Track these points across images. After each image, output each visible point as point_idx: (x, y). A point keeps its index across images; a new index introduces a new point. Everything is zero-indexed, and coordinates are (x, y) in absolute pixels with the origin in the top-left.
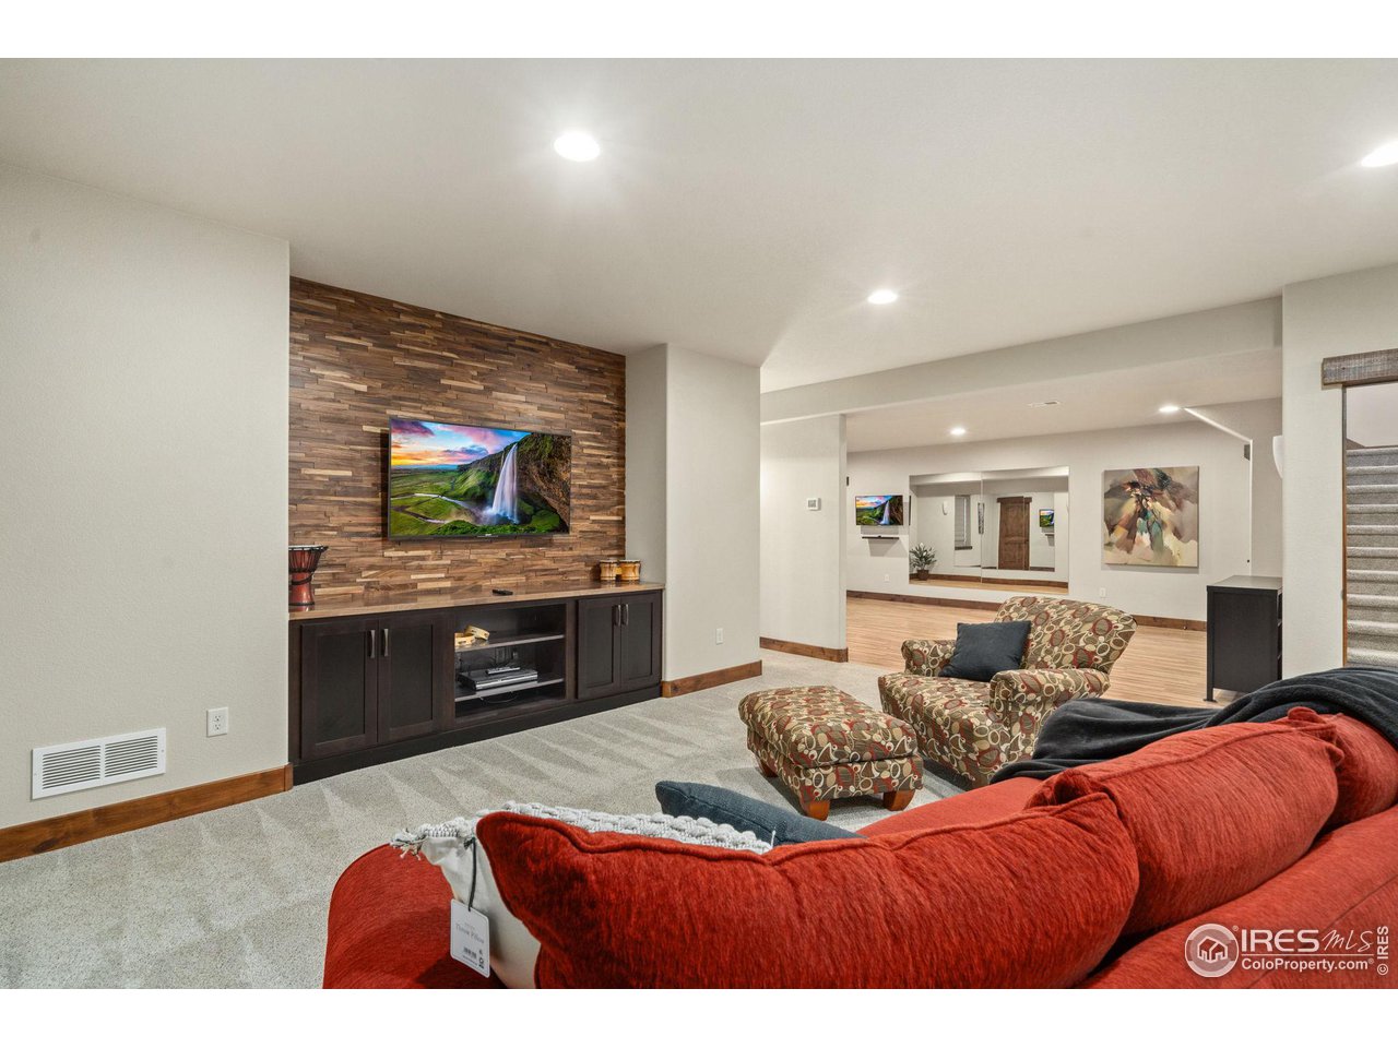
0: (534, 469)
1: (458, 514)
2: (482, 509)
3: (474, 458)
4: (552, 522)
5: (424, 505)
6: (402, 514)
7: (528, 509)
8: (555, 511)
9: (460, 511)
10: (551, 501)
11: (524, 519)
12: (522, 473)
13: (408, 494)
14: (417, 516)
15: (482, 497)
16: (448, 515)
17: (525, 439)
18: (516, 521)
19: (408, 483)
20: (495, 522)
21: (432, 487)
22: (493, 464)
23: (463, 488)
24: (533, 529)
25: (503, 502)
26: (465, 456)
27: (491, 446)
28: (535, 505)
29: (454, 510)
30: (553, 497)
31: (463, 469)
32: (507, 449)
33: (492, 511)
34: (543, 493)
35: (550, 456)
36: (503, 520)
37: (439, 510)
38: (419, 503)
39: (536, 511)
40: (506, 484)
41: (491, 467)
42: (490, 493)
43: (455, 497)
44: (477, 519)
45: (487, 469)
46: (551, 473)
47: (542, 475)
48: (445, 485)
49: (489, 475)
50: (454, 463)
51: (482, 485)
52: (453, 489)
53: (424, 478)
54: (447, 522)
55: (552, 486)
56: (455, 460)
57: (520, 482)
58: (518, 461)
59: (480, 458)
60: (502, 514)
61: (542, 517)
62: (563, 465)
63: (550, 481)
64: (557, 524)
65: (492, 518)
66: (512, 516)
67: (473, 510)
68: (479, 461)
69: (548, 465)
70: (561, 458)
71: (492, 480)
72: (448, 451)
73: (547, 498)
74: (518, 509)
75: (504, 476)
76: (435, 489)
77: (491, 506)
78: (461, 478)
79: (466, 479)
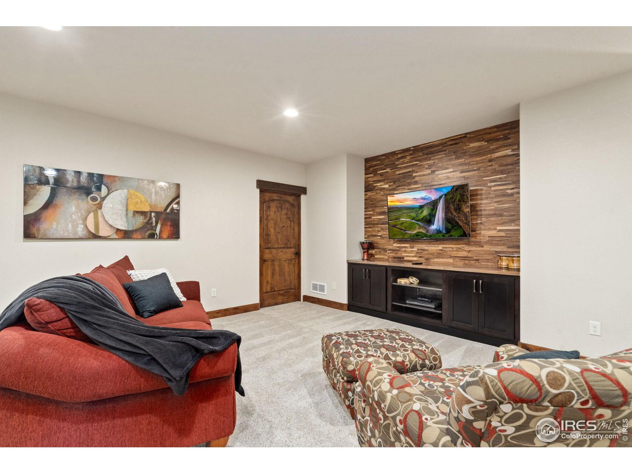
0: (452, 207)
1: (419, 228)
2: (429, 226)
3: (426, 202)
4: (460, 232)
5: (404, 224)
6: (395, 229)
7: (450, 226)
8: (461, 227)
9: (420, 227)
10: (459, 222)
11: (448, 231)
12: (447, 209)
13: (397, 219)
14: (401, 229)
15: (429, 221)
16: (415, 229)
17: (448, 193)
18: (444, 232)
19: (397, 214)
20: (435, 233)
21: (408, 216)
22: (434, 204)
23: (421, 216)
24: (452, 236)
25: (438, 223)
26: (422, 201)
27: (433, 196)
28: (452, 224)
29: (417, 226)
30: (461, 220)
31: (421, 207)
32: (440, 197)
33: (434, 227)
34: (456, 219)
35: (459, 201)
36: (439, 232)
37: (411, 227)
38: (402, 223)
39: (453, 227)
40: (440, 214)
41: (433, 206)
42: (433, 218)
43: (418, 220)
44: (427, 231)
45: (432, 207)
46: (459, 209)
47: (456, 210)
48: (413, 215)
49: (432, 210)
50: (418, 204)
51: (430, 215)
52: (417, 217)
53: (404, 212)
54: (414, 232)
55: (460, 215)
56: (417, 203)
57: (446, 213)
58: (445, 203)
59: (429, 202)
60: (438, 228)
61: (456, 230)
62: (465, 205)
63: (459, 213)
64: (462, 233)
65: (434, 230)
66: (443, 230)
67: (426, 227)
68: (428, 203)
69: (458, 205)
70: (464, 201)
71: (434, 212)
72: (415, 198)
73: (458, 221)
74: (445, 226)
75: (439, 211)
76: (409, 216)
77: (434, 224)
78: (420, 211)
79: (422, 212)
